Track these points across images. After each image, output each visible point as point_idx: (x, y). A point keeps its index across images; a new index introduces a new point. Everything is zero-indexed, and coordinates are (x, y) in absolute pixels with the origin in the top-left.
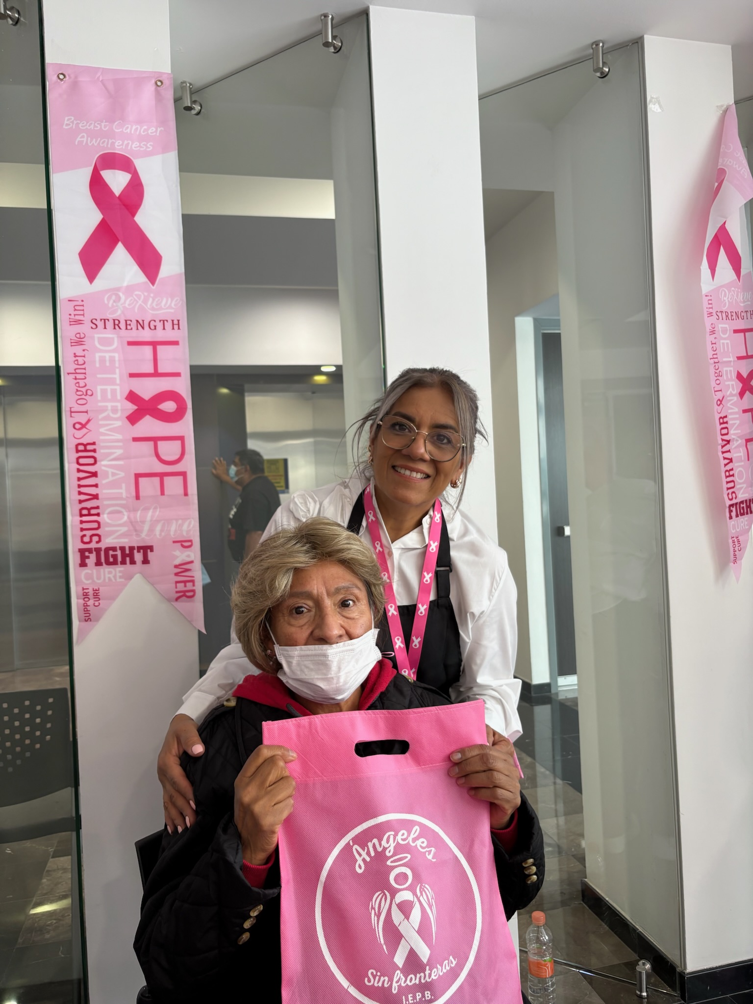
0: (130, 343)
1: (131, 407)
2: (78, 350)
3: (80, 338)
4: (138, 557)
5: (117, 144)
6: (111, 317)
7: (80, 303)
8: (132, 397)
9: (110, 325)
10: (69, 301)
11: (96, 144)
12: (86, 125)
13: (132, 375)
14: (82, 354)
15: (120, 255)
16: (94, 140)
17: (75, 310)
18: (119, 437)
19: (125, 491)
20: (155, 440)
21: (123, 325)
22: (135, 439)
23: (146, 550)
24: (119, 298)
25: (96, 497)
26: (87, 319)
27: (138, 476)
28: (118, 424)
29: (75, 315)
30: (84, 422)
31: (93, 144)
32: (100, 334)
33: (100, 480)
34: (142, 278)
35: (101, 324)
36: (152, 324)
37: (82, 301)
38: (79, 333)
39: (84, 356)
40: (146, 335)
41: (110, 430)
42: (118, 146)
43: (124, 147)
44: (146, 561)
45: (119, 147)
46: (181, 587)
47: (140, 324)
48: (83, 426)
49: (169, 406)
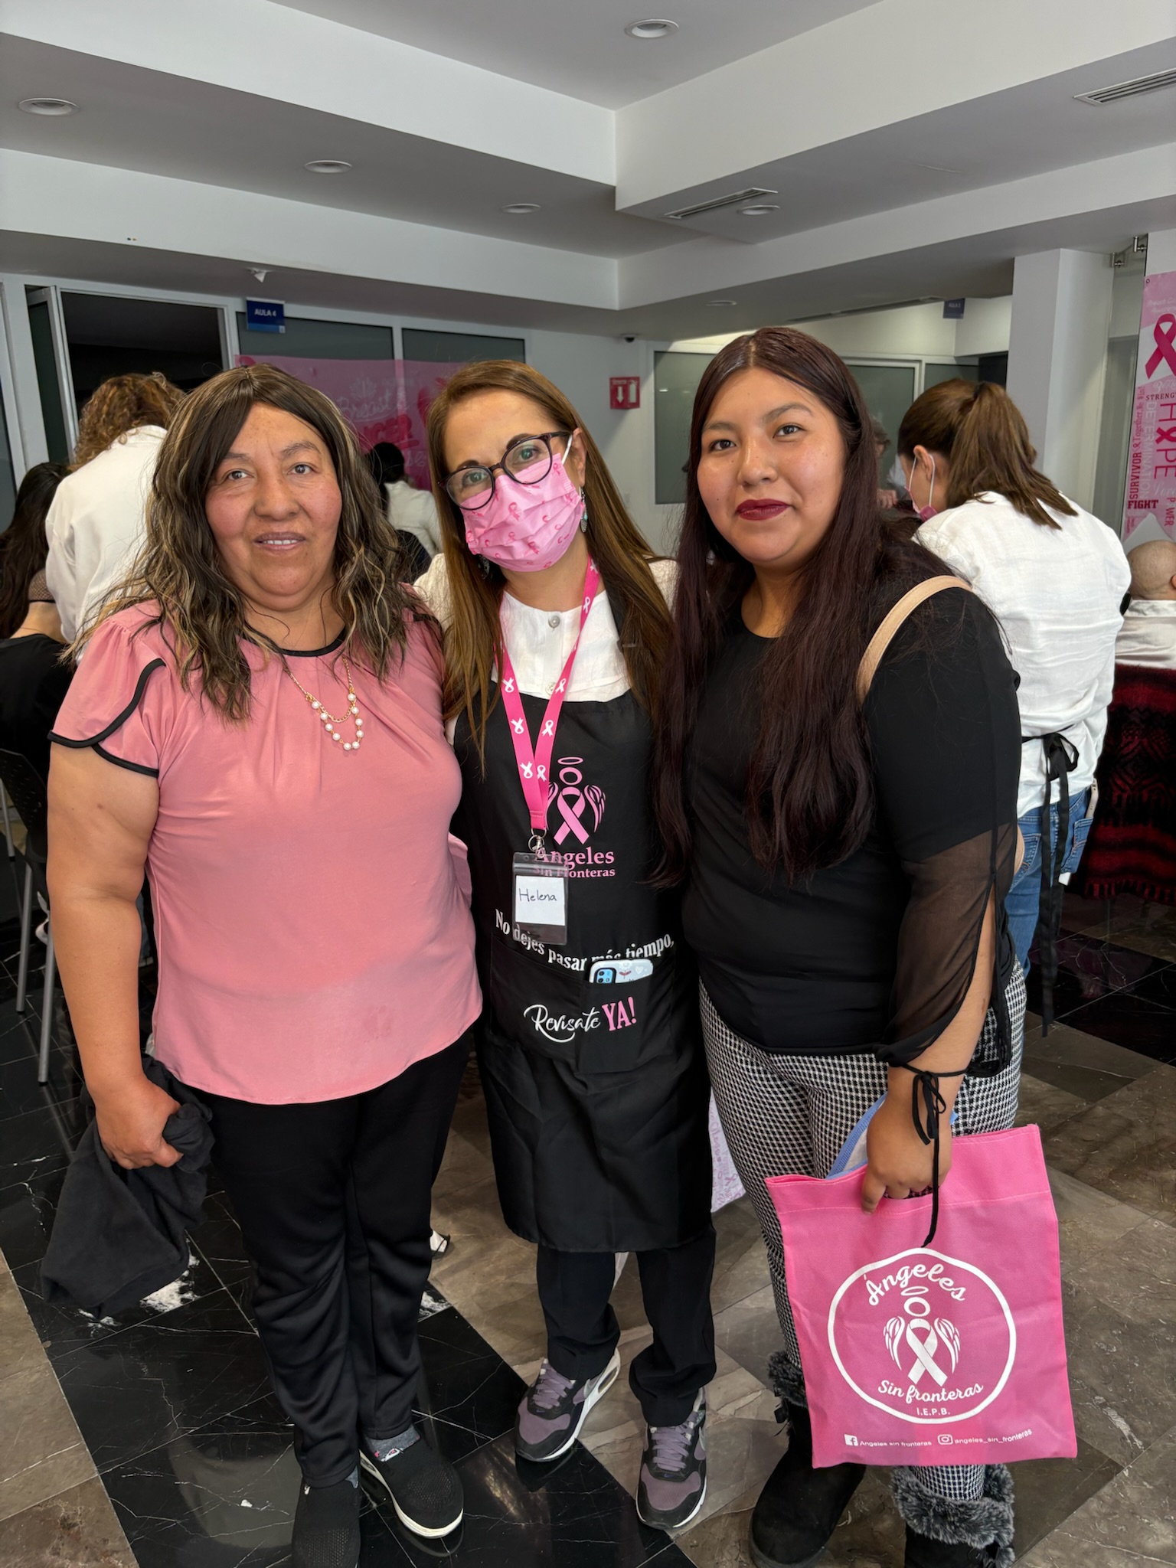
0: (1162, 405)
1: (1158, 436)
2: (1140, 411)
4: (1152, 504)
6: (1155, 394)
9: (1154, 398)
10: (1140, 387)
11: (1160, 312)
12: (1156, 304)
13: (1160, 420)
15: (1164, 364)
16: (1159, 310)
17: (1142, 392)
18: (1152, 449)
19: (1151, 473)
20: (1166, 450)
21: (1160, 397)
22: (1158, 450)
23: (1155, 501)
24: (1160, 384)
25: (1138, 477)
26: (1145, 396)
27: (1157, 468)
28: (1151, 444)
29: (1141, 394)
32: (1149, 403)
33: (1142, 470)
34: (1171, 372)
35: (1150, 398)
36: (1173, 395)
37: (1145, 387)
38: (1141, 403)
39: (1141, 413)
40: (1171, 400)
41: (1148, 446)
44: (1154, 507)
45: (1169, 312)
46: (1168, 519)
47: (1167, 396)
48: (1137, 445)
49: (1174, 435)
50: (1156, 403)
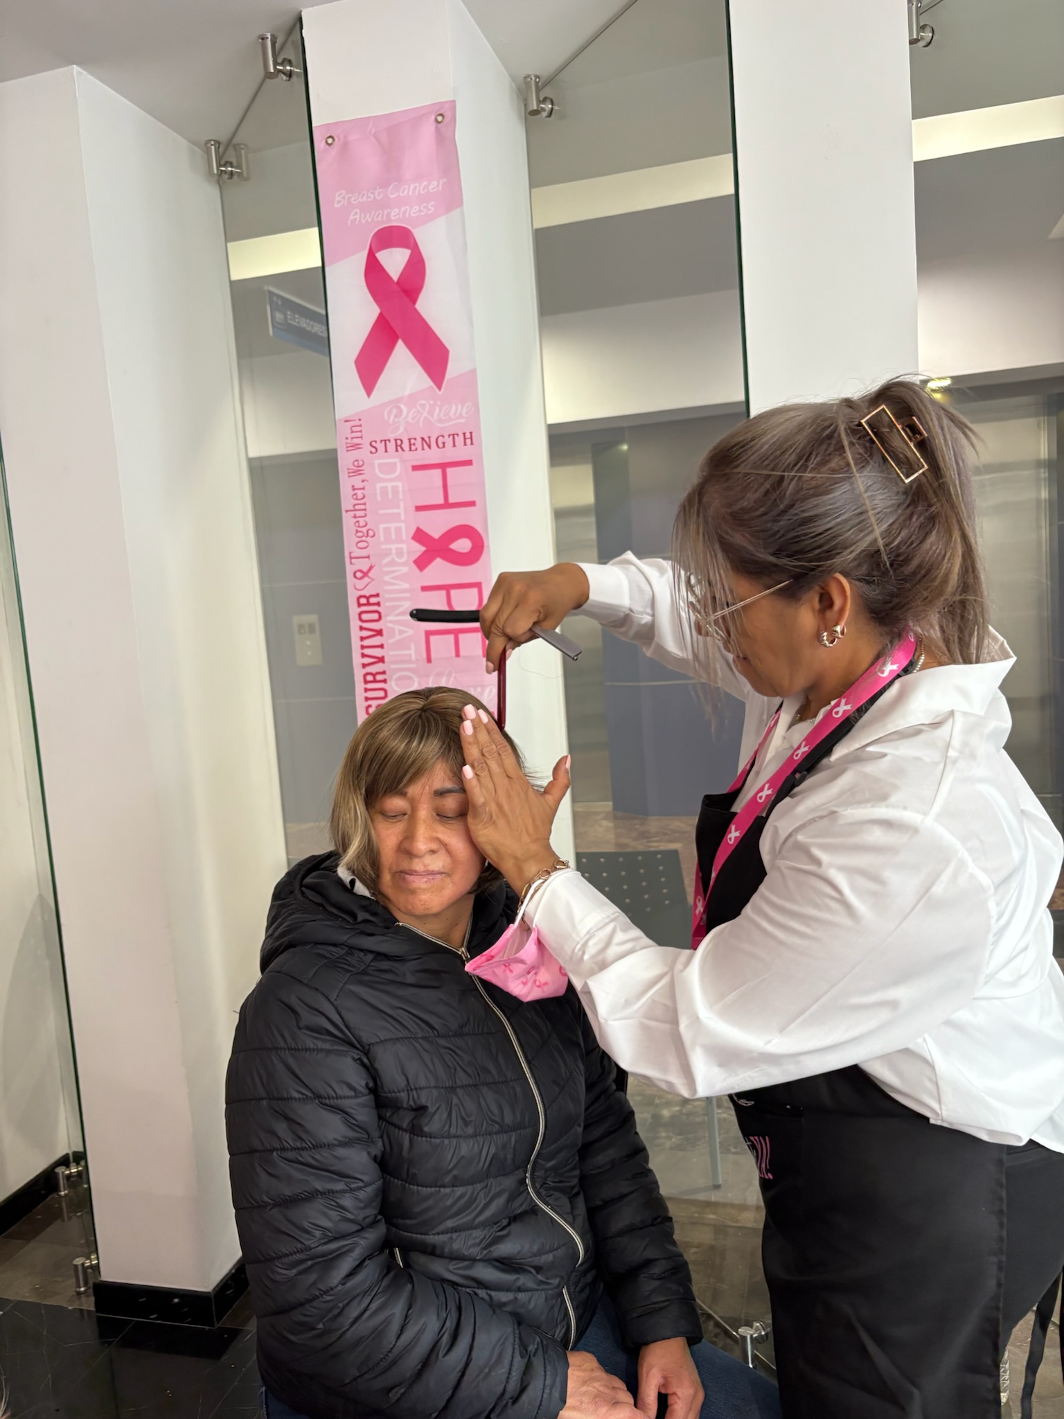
0: (415, 468)
1: (419, 549)
2: (357, 481)
3: (358, 467)
5: (393, 214)
6: (392, 436)
7: (357, 423)
8: (420, 536)
9: (391, 446)
10: (346, 421)
11: (370, 220)
12: (358, 198)
13: (419, 508)
14: (361, 485)
15: (402, 358)
16: (368, 215)
17: (352, 432)
18: (406, 586)
19: (415, 652)
20: (447, 590)
21: (406, 445)
22: (424, 589)
24: (400, 411)
25: (381, 660)
26: (365, 442)
27: (429, 634)
28: (405, 569)
29: (352, 438)
30: (365, 570)
31: (367, 221)
32: (379, 460)
33: (386, 640)
34: (427, 382)
35: (381, 447)
36: (441, 440)
37: (360, 420)
38: (357, 461)
39: (363, 489)
40: (433, 455)
41: (393, 578)
42: (394, 216)
43: (401, 216)
45: (395, 218)
47: (426, 442)
48: (365, 574)
49: (463, 545)
50: (398, 463)
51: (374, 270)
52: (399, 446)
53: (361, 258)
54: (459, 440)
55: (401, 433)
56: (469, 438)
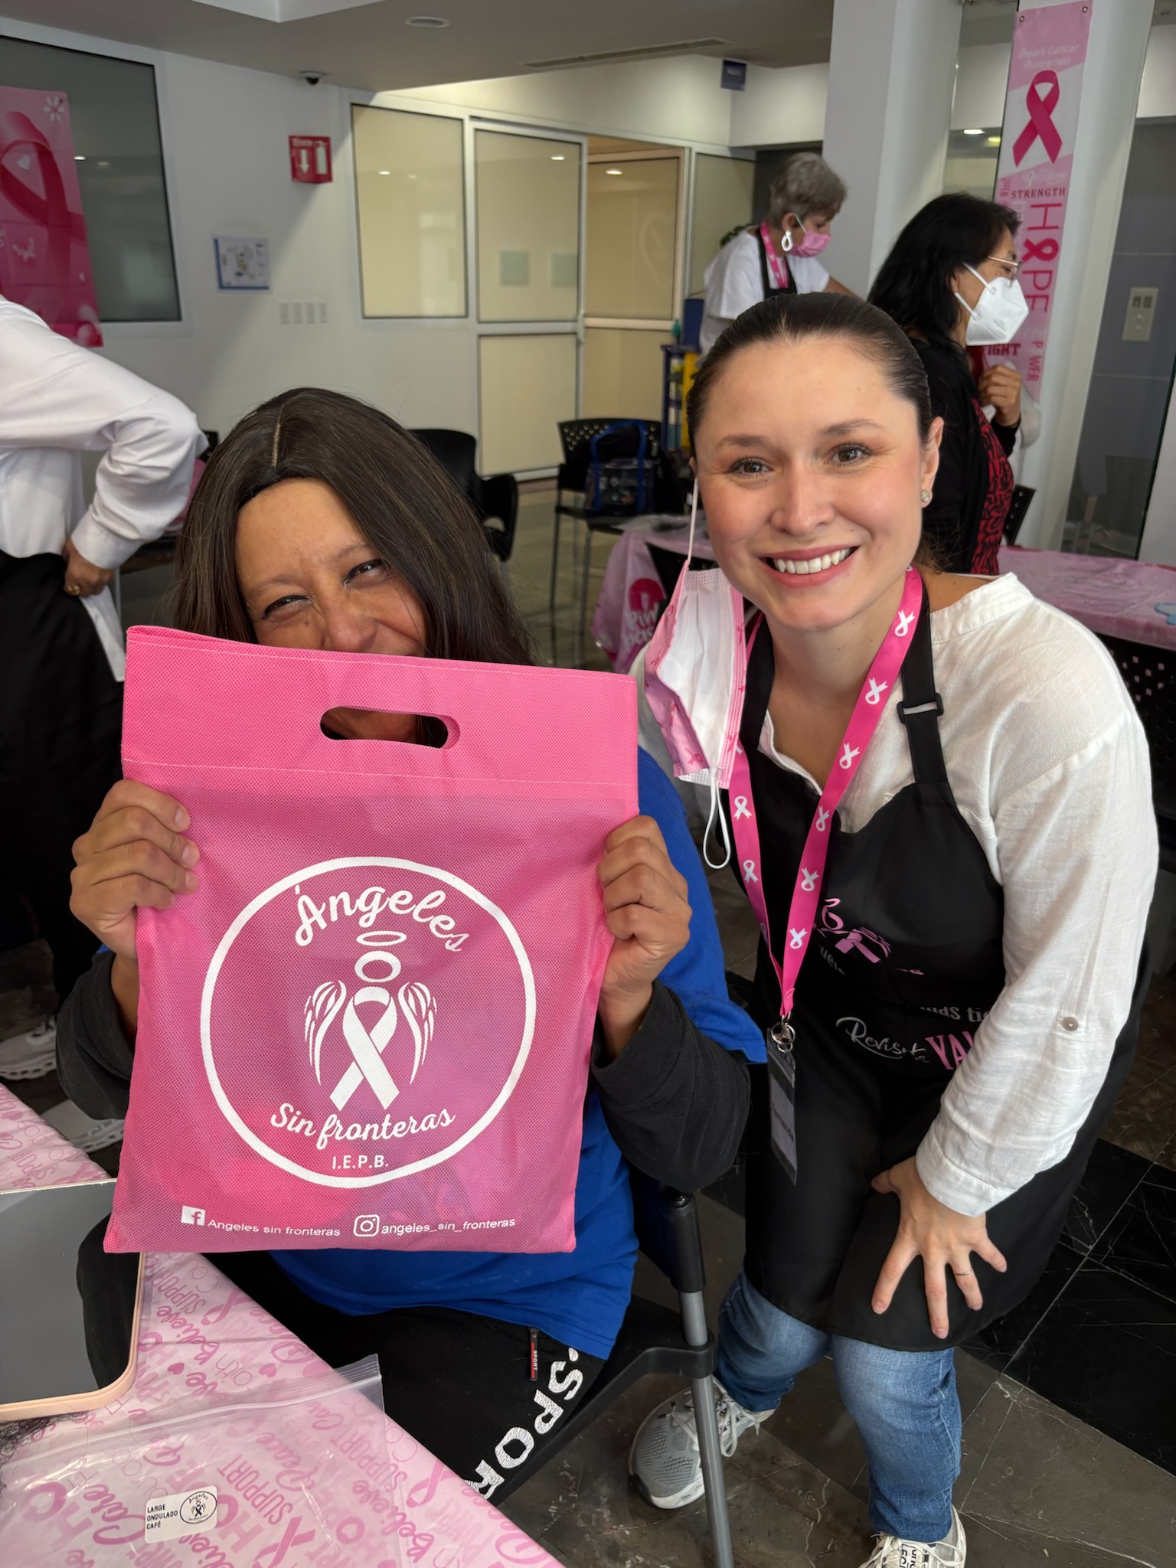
1: (1026, 251)
5: (1048, 63)
6: (1024, 189)
7: (1008, 181)
8: (1027, 243)
9: (1023, 194)
10: (1003, 180)
12: (1032, 54)
13: (1030, 228)
15: (1038, 146)
16: (1035, 64)
17: (1005, 186)
20: (1035, 273)
21: (1030, 194)
24: (1031, 175)
26: (1009, 191)
29: (1004, 189)
34: (1047, 159)
35: (1017, 194)
36: (1048, 192)
37: (1009, 179)
40: (1045, 200)
42: (1050, 65)
43: (1053, 66)
44: (1015, 353)
46: (1031, 372)
47: (1041, 193)
49: (1048, 250)
50: (1024, 202)
51: (1032, 94)
52: (1027, 194)
53: (1025, 90)
54: (1058, 192)
55: (1029, 186)
56: (1063, 191)
